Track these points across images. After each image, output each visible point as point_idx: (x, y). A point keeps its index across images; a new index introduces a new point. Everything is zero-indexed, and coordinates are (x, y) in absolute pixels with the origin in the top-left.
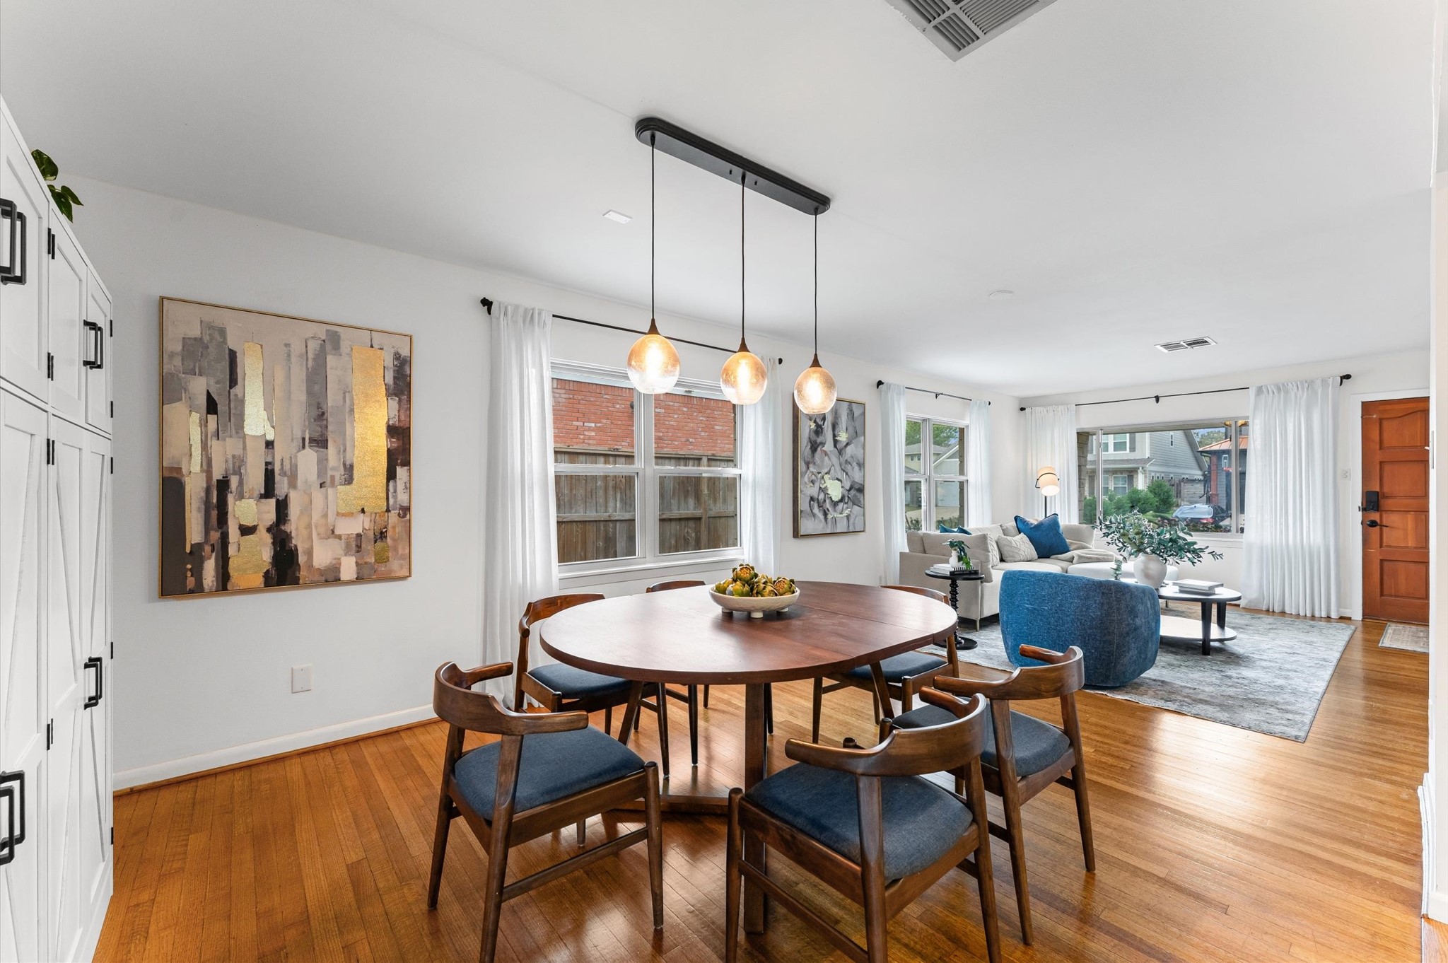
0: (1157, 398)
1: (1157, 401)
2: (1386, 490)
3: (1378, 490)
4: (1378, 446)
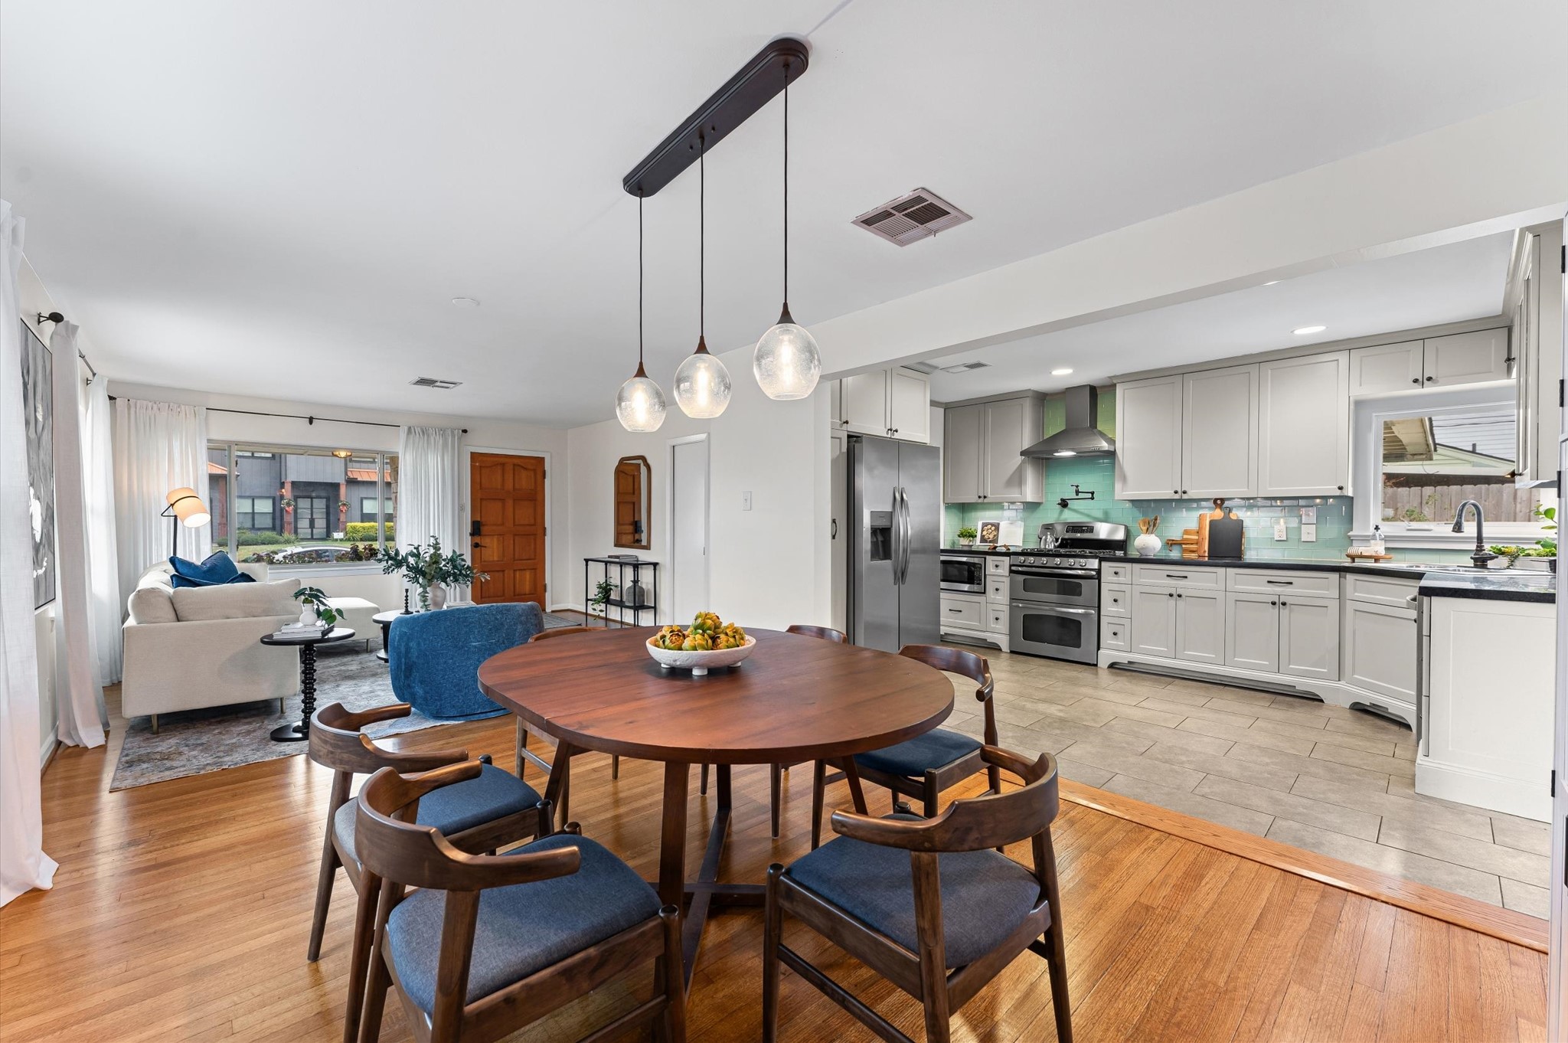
0: (311, 420)
1: (311, 423)
2: (483, 520)
3: (479, 519)
4: (479, 487)
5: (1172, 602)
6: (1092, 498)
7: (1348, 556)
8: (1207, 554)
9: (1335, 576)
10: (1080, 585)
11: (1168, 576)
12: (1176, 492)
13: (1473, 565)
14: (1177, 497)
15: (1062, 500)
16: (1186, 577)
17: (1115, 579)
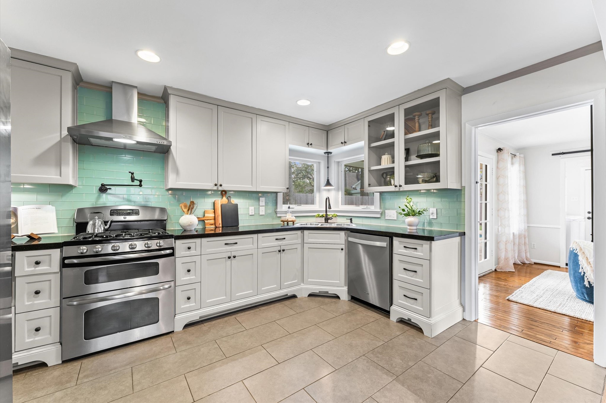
5: (229, 261)
6: (140, 185)
7: (282, 221)
8: (221, 226)
9: (299, 232)
10: (157, 264)
11: (226, 244)
12: (216, 185)
13: (324, 222)
14: (215, 188)
15: (103, 185)
16: (236, 243)
17: (188, 253)
